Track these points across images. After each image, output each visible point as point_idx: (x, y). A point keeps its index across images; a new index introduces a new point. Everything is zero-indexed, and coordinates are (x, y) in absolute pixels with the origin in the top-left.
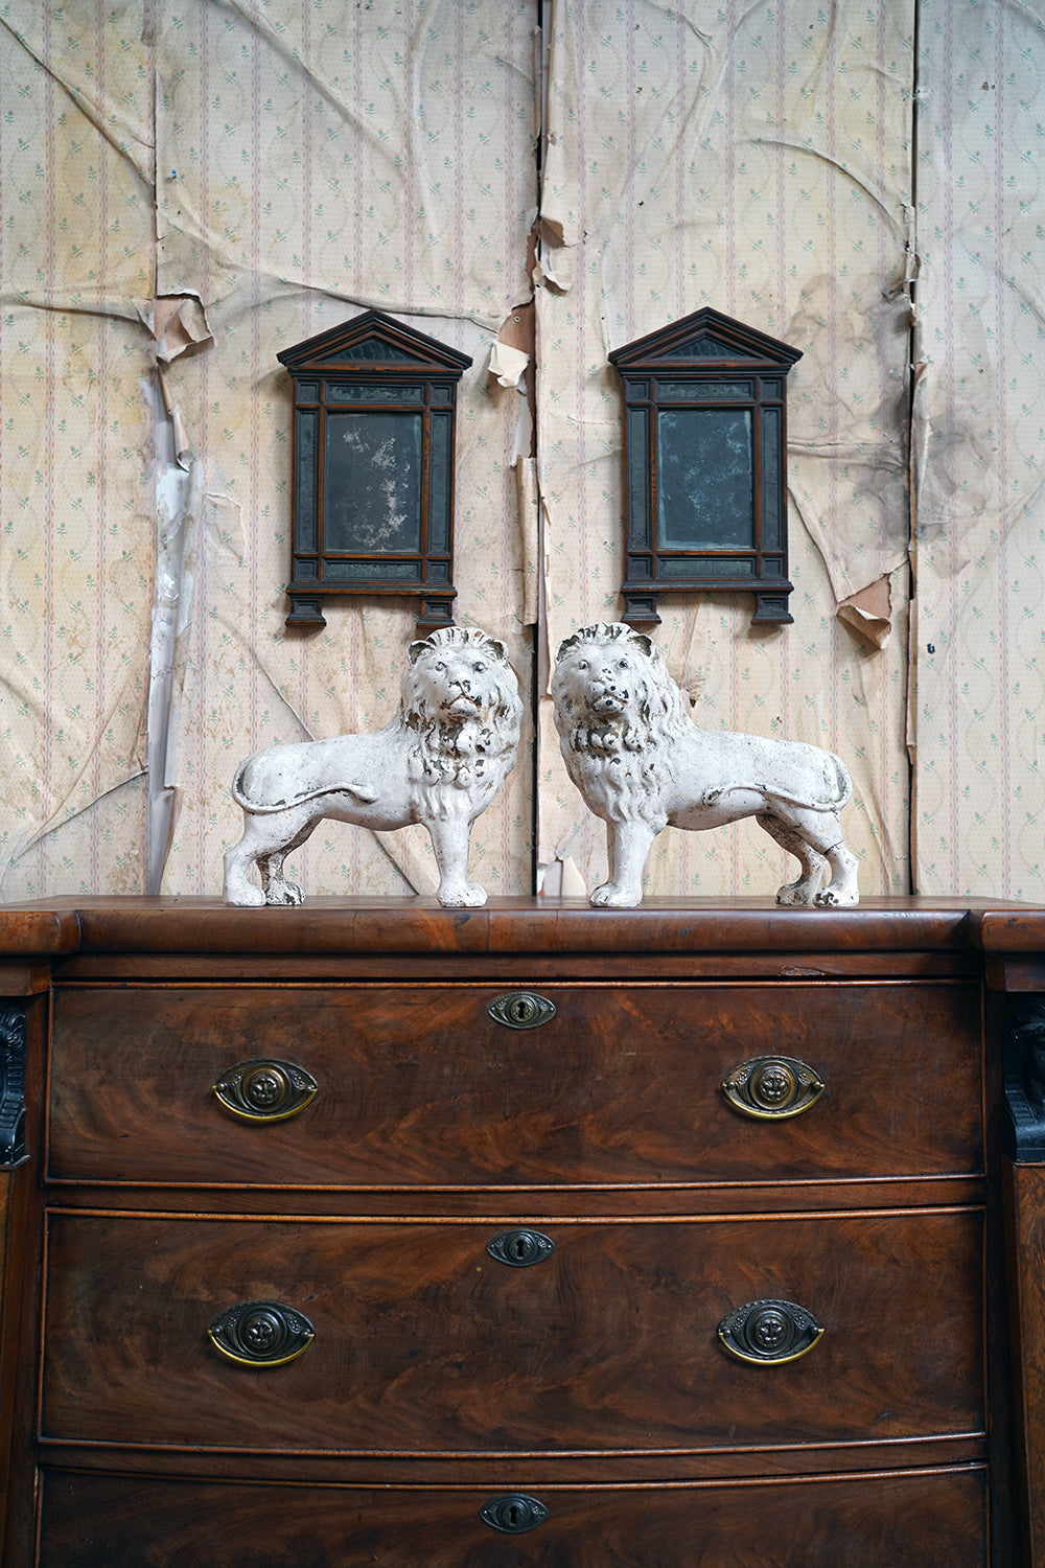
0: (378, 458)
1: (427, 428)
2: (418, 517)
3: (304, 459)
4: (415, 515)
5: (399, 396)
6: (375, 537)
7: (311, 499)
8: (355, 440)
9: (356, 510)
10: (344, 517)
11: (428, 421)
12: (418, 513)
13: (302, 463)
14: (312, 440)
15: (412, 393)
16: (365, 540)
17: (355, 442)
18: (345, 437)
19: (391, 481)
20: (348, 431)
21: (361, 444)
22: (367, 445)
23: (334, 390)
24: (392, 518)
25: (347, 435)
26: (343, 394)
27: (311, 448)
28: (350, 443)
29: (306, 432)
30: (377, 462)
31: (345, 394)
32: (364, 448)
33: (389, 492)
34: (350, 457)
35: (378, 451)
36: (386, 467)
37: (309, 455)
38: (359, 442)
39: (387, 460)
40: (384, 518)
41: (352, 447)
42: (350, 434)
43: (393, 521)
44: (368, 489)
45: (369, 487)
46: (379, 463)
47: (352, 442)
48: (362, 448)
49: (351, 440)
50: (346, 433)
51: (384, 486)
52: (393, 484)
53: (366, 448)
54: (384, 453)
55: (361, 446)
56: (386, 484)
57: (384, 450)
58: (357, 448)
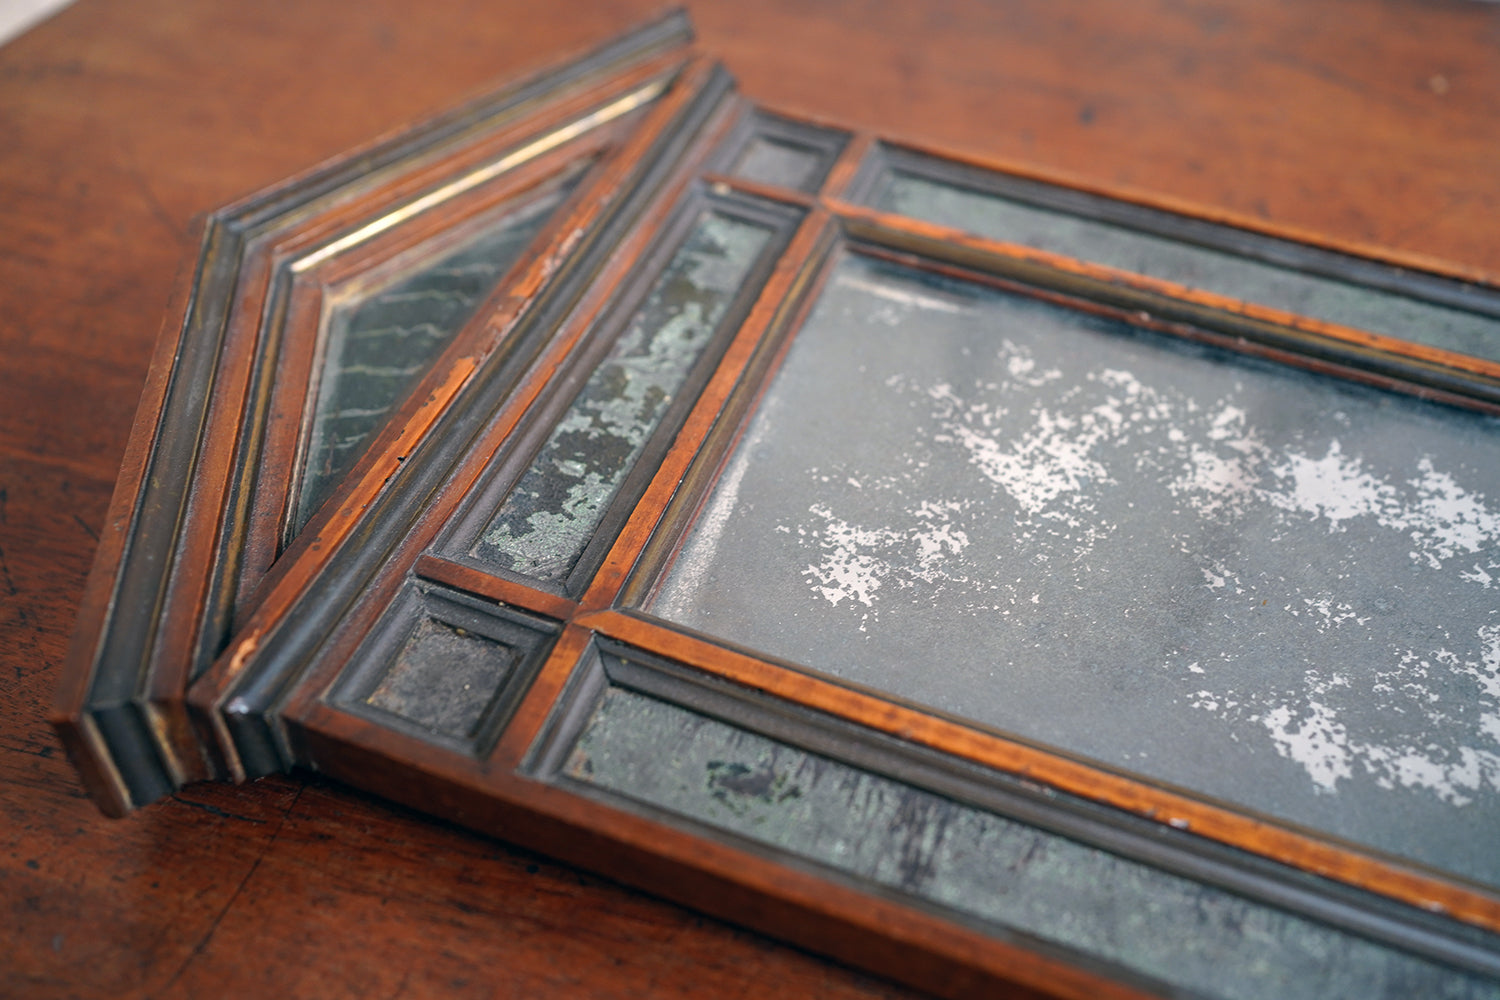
3: (916, 868)
7: (1257, 926)
8: (880, 553)
10: (1415, 768)
18: (834, 596)
19: (1187, 466)
20: (804, 573)
21: (914, 533)
22: (929, 509)
23: (510, 546)
24: (1437, 526)
25: (826, 581)
26: (563, 511)
27: (852, 797)
28: (888, 583)
29: (720, 796)
30: (1052, 496)
31: (567, 506)
32: (946, 528)
33: (1259, 492)
34: (981, 613)
35: (989, 472)
36: (1097, 465)
37: (894, 828)
38: (895, 536)
39: (1049, 449)
40: (1435, 564)
41: (919, 581)
42: (823, 566)
43: (1454, 526)
44: (1220, 582)
45: (1208, 575)
46: (1058, 485)
47: (882, 569)
48: (942, 535)
49: (869, 570)
50: (817, 581)
51: (1217, 504)
52: (1208, 466)
53: (946, 518)
54: (1005, 448)
55: (928, 535)
56: (1201, 493)
57: (990, 444)
58: (935, 557)
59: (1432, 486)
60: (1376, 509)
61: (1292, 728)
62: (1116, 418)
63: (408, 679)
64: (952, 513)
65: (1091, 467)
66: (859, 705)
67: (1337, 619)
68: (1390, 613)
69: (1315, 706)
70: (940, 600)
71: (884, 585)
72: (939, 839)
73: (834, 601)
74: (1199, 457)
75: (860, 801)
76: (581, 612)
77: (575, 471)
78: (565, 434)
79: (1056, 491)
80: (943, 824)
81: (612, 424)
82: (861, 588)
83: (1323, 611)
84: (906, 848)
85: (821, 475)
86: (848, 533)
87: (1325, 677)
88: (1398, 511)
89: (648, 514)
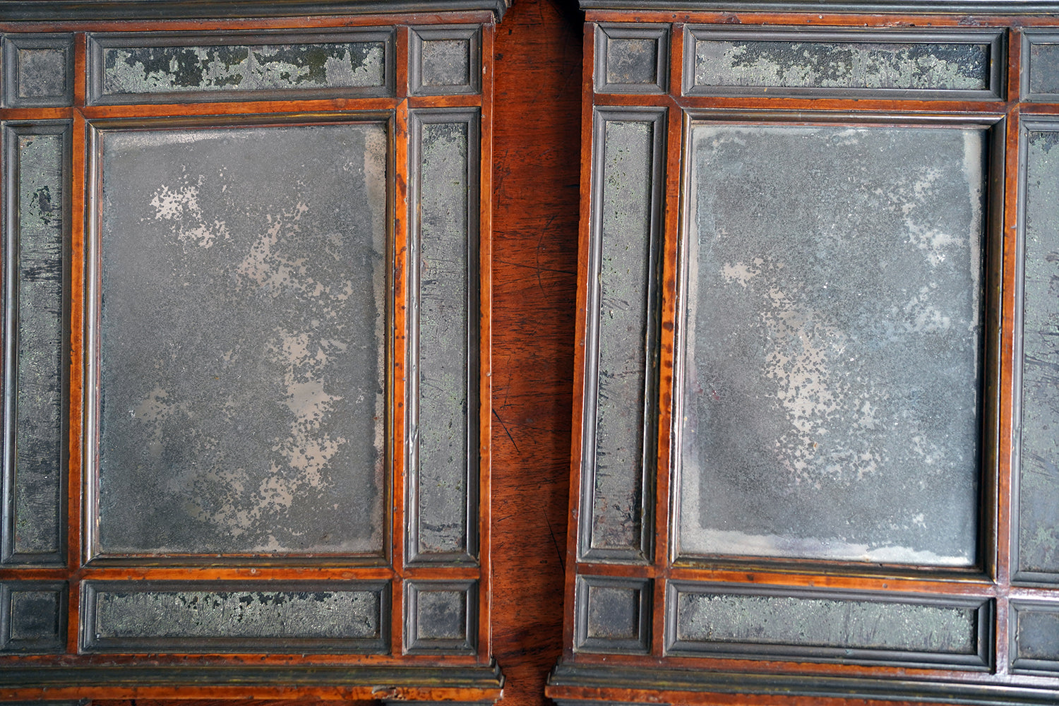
0: (255, 262)
1: (402, 166)
2: (379, 443)
3: (32, 275)
4: (372, 434)
5: (319, 73)
6: (249, 506)
7: (53, 395)
8: (186, 213)
9: (193, 424)
11: (406, 145)
12: (379, 429)
13: (27, 287)
14: (55, 214)
15: (357, 61)
16: (219, 517)
17: (187, 219)
18: (155, 202)
19: (295, 332)
20: (163, 186)
21: (203, 223)
22: (221, 226)
23: (120, 62)
24: (300, 448)
25: (162, 196)
26: (148, 74)
27: (53, 242)
28: (172, 221)
29: (36, 195)
30: (251, 276)
31: (152, 74)
32: (213, 236)
33: (291, 367)
34: (170, 264)
35: (255, 245)
36: (279, 292)
37: (46, 262)
38: (199, 216)
39: (281, 268)
40: (275, 449)
41: (177, 235)
42: (169, 193)
43: (304, 456)
44: (227, 358)
45: (229, 353)
46: (259, 277)
47: (178, 217)
48: (207, 235)
49: (175, 212)
50: (160, 193)
51: (276, 350)
52: (300, 341)
53: (218, 234)
54: (273, 249)
55: (205, 229)
56: (280, 342)
57: (274, 240)
58: (193, 236)
59: (327, 444)
60: (302, 420)
61: (157, 398)
62: (317, 293)
63: (40, 58)
64: (223, 236)
65: (278, 288)
66: (79, 231)
67: (224, 410)
68: (238, 432)
69: (173, 406)
70: (170, 246)
71: (169, 221)
72: (48, 279)
73: (153, 203)
74: (304, 337)
75: (52, 246)
76: (80, 109)
77: (173, 67)
78: (193, 52)
79: (255, 277)
80: (54, 278)
81: (208, 69)
82: (164, 211)
83: (227, 404)
84: (40, 268)
85: (224, 171)
86: (193, 196)
87: (190, 409)
88: (304, 430)
89: (143, 112)
